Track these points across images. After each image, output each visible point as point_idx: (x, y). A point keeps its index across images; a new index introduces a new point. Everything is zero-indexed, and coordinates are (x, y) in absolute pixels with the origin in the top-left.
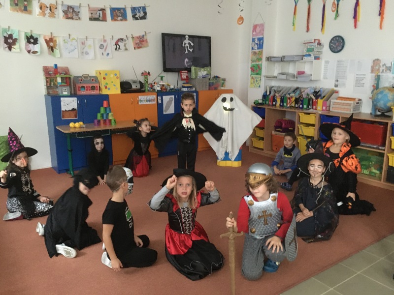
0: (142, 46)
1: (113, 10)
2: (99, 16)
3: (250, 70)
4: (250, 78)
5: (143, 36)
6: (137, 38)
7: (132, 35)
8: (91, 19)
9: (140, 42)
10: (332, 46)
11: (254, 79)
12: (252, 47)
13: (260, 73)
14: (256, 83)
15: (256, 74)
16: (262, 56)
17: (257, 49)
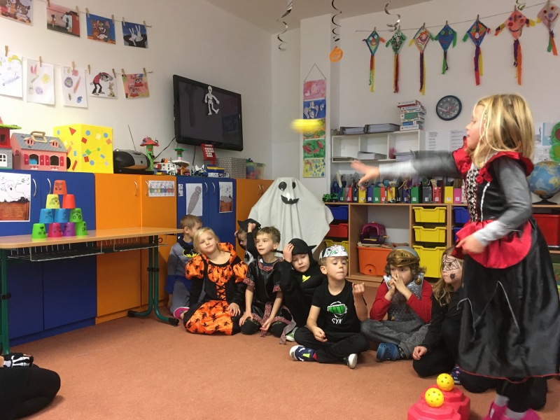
0: (139, 93)
1: (92, 19)
2: (67, 25)
3: (302, 151)
4: (302, 162)
5: (141, 75)
6: (131, 76)
7: (123, 70)
8: (50, 26)
9: (137, 85)
10: (441, 111)
11: (311, 164)
12: (304, 115)
13: (322, 153)
14: (316, 170)
15: (315, 156)
16: (325, 127)
17: (315, 118)
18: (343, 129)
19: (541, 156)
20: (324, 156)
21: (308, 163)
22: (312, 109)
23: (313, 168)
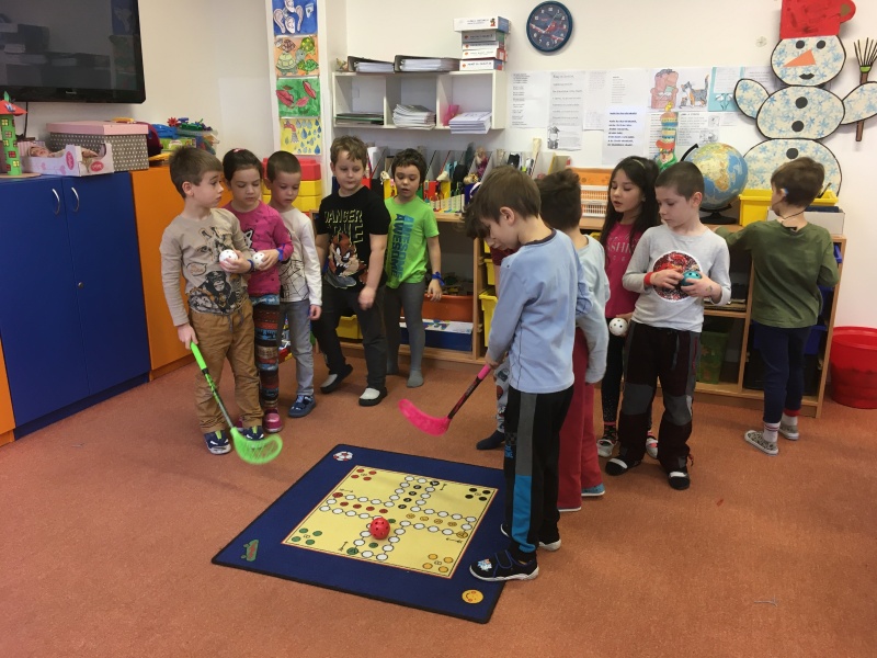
3: (275, 99)
10: (535, 31)
11: (294, 130)
12: (275, 24)
13: (315, 108)
14: (305, 141)
15: (301, 112)
16: (316, 54)
17: (298, 32)
18: (354, 60)
19: (705, 131)
20: (317, 114)
21: (287, 125)
22: (289, 13)
23: (299, 136)
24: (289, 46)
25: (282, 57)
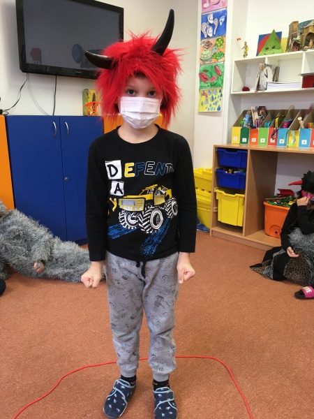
3: (198, 78)
4: (198, 94)
11: (207, 97)
12: (202, 32)
13: (220, 82)
14: (212, 103)
15: (212, 85)
16: (224, 48)
17: (214, 36)
20: (221, 86)
21: (204, 94)
22: (210, 24)
24: (208, 45)
25: (204, 53)
